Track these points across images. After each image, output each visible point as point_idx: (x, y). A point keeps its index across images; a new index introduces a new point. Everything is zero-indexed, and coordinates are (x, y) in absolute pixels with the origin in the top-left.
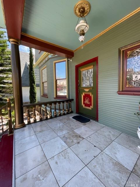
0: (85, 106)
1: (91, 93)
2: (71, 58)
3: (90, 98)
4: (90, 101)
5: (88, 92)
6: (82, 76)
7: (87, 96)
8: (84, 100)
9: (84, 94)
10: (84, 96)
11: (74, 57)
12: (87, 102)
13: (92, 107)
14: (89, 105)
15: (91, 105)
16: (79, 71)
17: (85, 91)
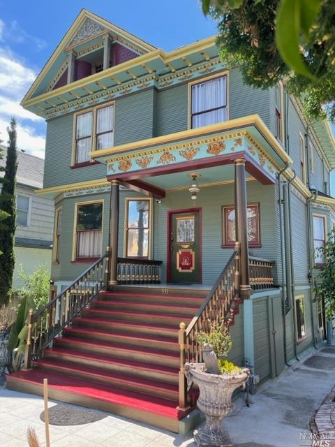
0: (182, 269)
1: (191, 250)
2: (159, 199)
3: (190, 256)
4: (191, 261)
5: (188, 248)
6: (178, 227)
7: (186, 255)
8: (181, 261)
9: (180, 252)
10: (180, 255)
11: (166, 199)
12: (186, 263)
13: (193, 268)
14: (188, 267)
15: (191, 266)
16: (173, 220)
17: (183, 248)
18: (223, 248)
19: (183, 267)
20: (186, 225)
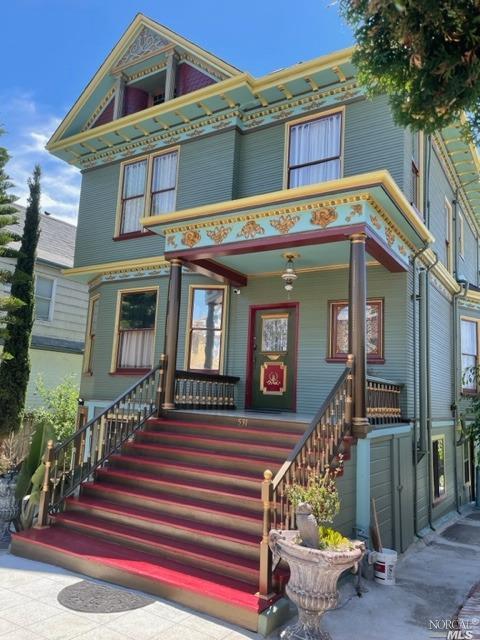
0: (268, 390)
1: (282, 363)
2: (238, 287)
3: (281, 372)
4: (281, 379)
5: (277, 360)
6: (264, 329)
7: (274, 370)
8: (266, 379)
9: (266, 366)
10: (265, 370)
11: (247, 287)
12: (273, 381)
13: (283, 389)
14: (277, 388)
15: (281, 386)
16: (257, 319)
17: (269, 360)
18: (328, 362)
19: (270, 387)
20: (275, 327)
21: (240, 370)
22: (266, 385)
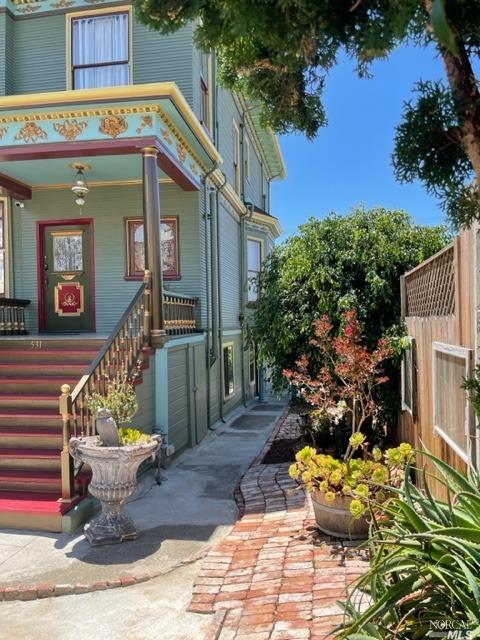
0: (64, 311)
1: (78, 283)
2: (21, 200)
3: (77, 293)
4: (78, 300)
5: (72, 280)
6: (56, 246)
7: (69, 290)
8: (61, 300)
9: (60, 287)
10: (59, 291)
11: (32, 200)
12: (69, 302)
13: (81, 310)
14: (74, 309)
15: (79, 306)
16: (47, 237)
17: (64, 280)
18: (127, 280)
19: (65, 309)
20: (68, 245)
21: (31, 292)
22: (61, 307)
